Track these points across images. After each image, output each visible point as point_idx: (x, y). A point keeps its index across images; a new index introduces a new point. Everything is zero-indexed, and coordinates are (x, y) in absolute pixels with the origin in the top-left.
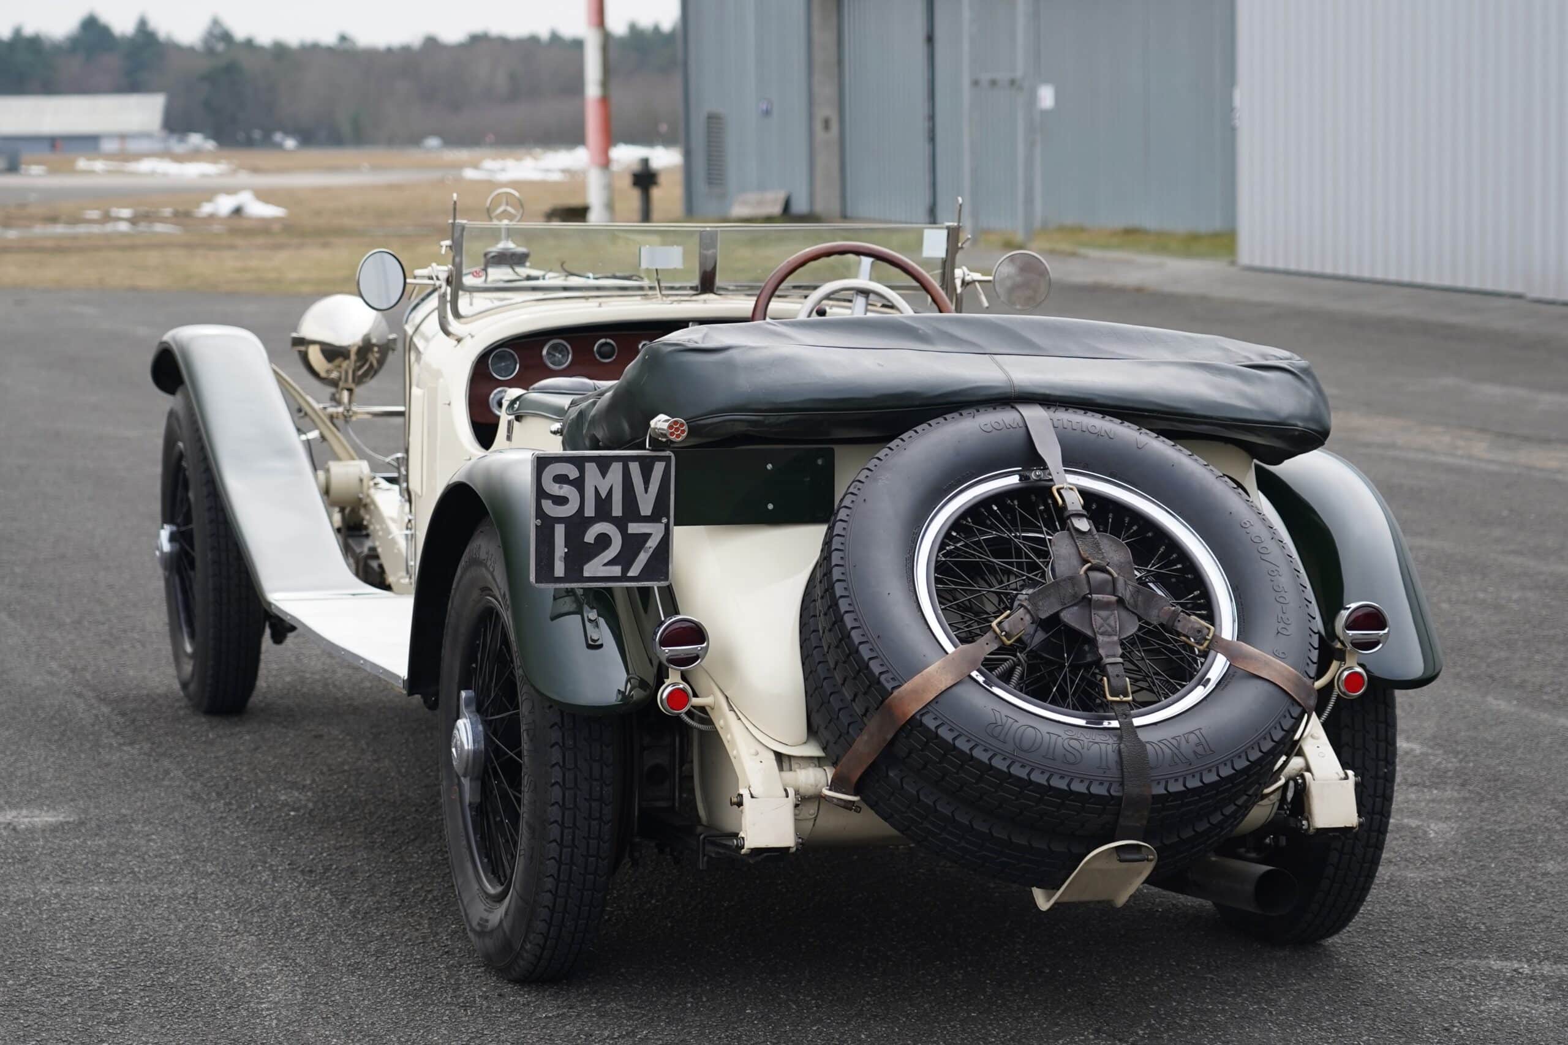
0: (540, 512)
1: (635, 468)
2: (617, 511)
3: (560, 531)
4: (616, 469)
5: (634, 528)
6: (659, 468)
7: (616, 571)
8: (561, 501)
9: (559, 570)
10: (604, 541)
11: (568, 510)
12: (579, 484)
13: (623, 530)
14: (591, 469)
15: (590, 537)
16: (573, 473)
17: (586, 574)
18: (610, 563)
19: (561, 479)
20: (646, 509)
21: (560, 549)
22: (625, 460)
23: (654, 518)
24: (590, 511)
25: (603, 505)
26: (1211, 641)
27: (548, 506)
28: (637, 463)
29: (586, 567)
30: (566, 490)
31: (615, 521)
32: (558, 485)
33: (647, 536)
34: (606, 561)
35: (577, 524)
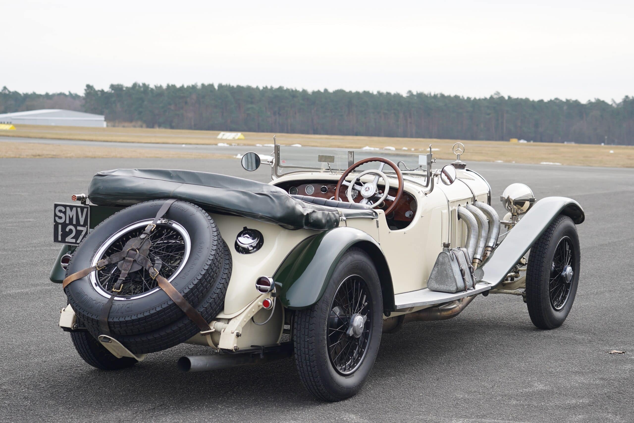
0: (55, 221)
1: (79, 209)
2: (74, 223)
3: (60, 226)
4: (74, 209)
5: (79, 228)
6: (85, 210)
7: (74, 241)
8: (60, 218)
9: (60, 239)
10: (71, 231)
11: (62, 221)
12: (65, 213)
13: (76, 228)
14: (68, 208)
15: (67, 230)
16: (63, 210)
17: (66, 241)
18: (72, 238)
19: (60, 211)
20: (82, 223)
21: (60, 233)
22: (77, 207)
23: (84, 226)
24: (67, 222)
25: (71, 220)
26: (156, 277)
27: (57, 218)
28: (80, 208)
29: (66, 239)
30: (61, 215)
31: (73, 225)
32: (59, 213)
33: (82, 231)
34: (71, 237)
35: (64, 225)
